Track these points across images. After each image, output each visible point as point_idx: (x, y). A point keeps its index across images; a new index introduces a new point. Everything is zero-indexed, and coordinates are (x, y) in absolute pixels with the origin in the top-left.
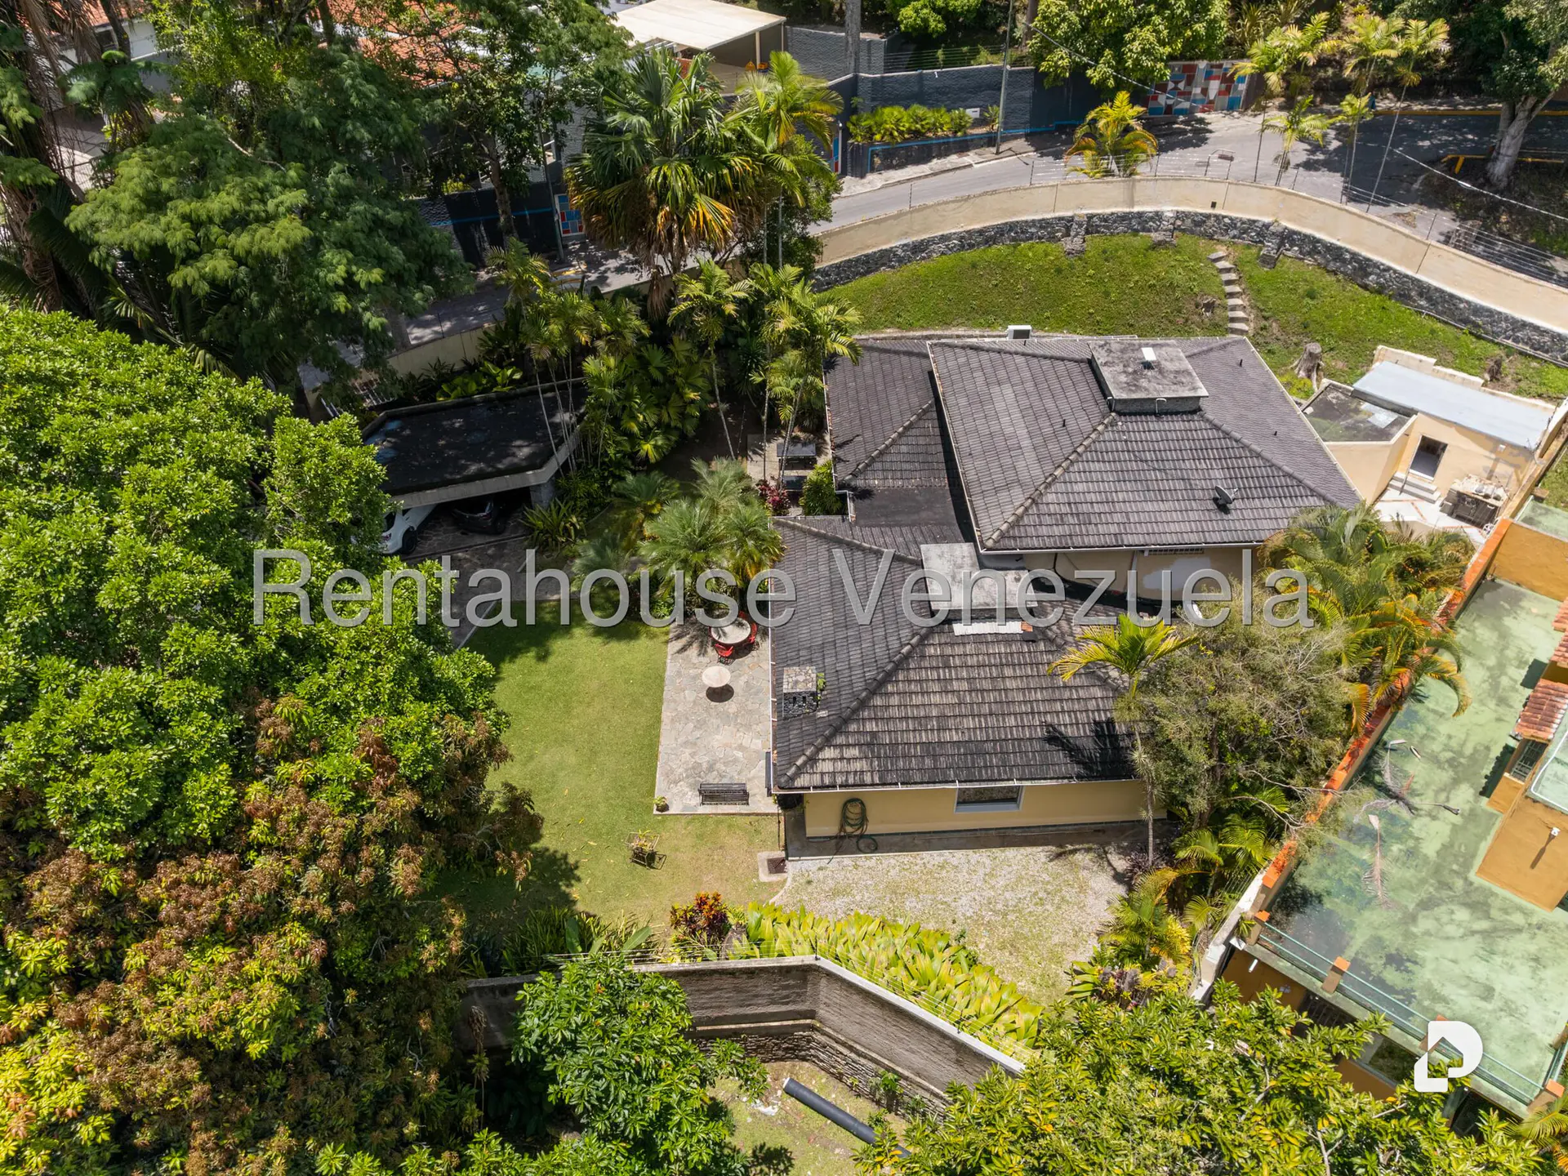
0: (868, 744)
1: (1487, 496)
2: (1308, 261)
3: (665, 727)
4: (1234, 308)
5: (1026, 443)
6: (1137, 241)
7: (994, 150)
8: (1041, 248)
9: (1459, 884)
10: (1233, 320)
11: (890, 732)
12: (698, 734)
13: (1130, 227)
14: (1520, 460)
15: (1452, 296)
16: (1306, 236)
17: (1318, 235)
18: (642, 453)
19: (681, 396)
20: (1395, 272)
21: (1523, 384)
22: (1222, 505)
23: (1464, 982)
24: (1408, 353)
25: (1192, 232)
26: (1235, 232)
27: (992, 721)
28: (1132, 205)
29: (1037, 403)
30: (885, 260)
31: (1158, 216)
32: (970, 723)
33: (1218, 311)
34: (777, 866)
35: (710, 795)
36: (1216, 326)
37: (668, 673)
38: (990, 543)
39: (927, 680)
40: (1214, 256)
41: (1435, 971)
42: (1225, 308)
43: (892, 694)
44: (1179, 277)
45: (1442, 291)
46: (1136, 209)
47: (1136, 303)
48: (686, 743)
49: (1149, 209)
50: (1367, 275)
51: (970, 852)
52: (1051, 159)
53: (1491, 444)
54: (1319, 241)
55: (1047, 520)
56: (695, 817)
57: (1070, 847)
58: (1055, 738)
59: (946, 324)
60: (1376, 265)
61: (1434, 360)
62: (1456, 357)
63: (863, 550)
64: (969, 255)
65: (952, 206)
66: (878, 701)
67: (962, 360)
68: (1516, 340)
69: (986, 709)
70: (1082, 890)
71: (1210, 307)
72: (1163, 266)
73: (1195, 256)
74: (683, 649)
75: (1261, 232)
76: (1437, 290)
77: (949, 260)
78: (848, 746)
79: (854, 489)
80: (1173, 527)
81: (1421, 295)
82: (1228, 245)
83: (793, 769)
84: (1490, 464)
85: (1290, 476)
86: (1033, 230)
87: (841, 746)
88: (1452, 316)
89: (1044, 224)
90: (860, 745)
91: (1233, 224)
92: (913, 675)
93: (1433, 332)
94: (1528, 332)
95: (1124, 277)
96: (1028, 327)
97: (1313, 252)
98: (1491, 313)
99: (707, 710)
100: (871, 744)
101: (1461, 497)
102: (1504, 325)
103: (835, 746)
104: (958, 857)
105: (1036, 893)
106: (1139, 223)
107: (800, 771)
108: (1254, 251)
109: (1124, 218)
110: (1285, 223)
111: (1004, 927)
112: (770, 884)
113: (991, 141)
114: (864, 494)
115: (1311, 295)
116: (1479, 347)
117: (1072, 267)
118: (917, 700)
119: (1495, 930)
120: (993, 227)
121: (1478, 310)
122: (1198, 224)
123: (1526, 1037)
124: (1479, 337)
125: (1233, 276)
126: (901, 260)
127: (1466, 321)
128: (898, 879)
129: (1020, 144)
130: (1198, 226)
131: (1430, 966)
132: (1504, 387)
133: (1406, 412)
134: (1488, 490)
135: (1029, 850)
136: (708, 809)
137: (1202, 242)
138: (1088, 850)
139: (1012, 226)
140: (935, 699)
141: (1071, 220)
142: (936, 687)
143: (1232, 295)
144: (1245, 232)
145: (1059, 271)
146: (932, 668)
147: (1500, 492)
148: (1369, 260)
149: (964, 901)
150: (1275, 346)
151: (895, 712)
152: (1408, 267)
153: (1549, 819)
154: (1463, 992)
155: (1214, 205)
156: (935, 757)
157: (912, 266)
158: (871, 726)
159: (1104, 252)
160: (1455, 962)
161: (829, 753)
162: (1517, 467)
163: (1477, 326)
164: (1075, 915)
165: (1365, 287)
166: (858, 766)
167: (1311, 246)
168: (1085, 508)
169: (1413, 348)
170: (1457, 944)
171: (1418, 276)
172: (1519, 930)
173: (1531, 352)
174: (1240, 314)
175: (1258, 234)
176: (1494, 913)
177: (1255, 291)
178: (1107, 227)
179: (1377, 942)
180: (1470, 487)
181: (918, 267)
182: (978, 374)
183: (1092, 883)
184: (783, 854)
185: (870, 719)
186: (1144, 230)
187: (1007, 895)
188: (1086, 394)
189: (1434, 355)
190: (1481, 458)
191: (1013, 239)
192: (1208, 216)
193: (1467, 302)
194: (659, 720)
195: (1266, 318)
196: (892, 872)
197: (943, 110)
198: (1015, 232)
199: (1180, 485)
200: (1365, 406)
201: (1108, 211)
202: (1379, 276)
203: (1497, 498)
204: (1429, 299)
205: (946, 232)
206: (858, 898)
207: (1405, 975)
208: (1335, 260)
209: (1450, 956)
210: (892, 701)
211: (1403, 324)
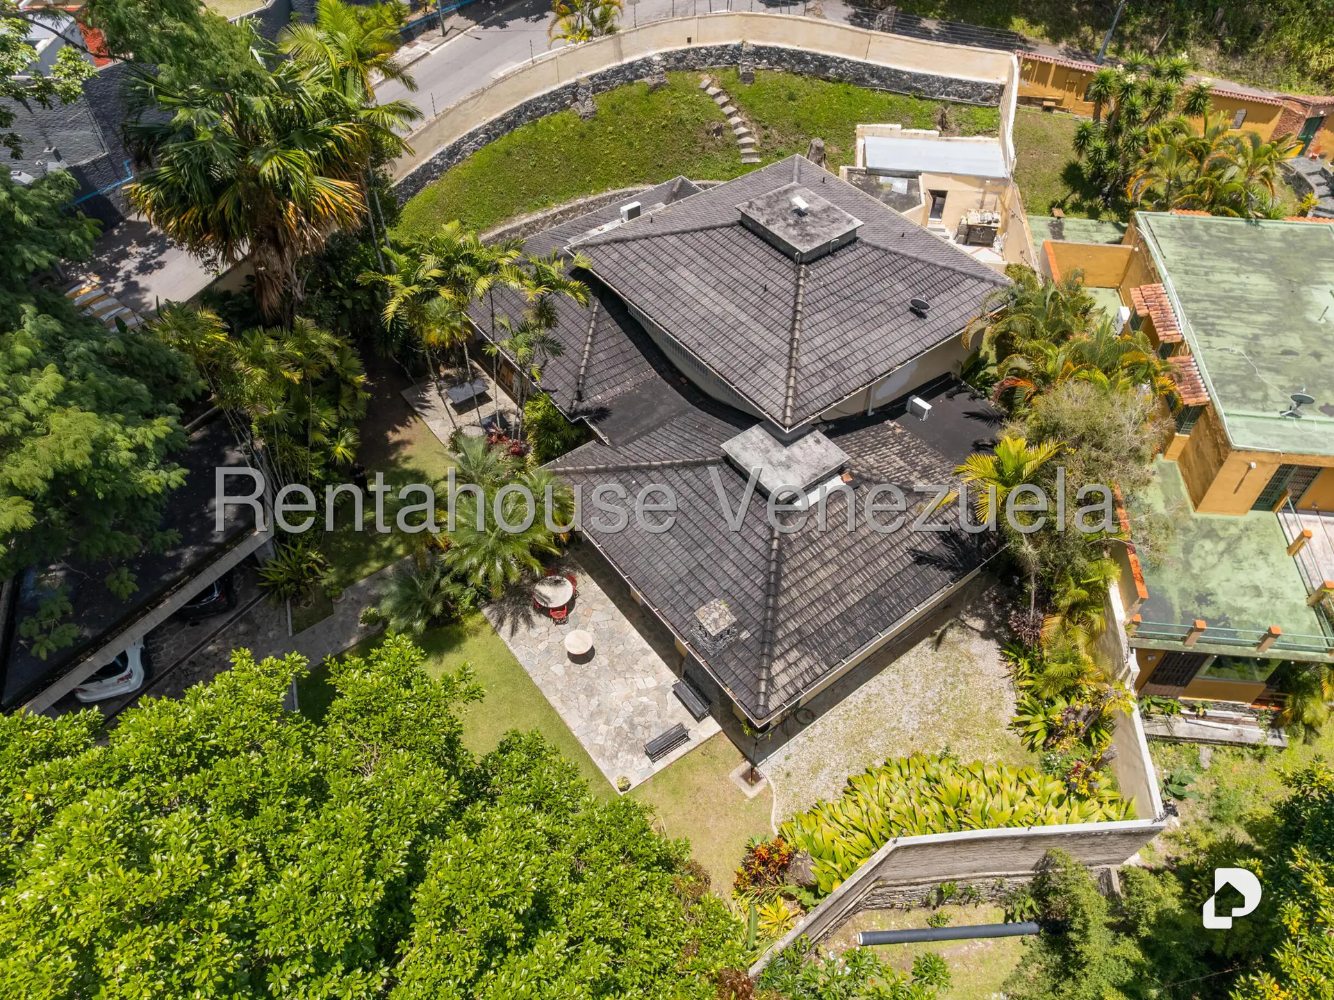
0: (800, 642)
1: (990, 222)
2: (777, 69)
3: (561, 710)
4: (736, 127)
5: (743, 317)
6: (635, 89)
7: (439, 32)
8: (557, 118)
9: (1191, 524)
10: (740, 136)
11: (808, 621)
12: (594, 702)
13: (625, 78)
14: (1001, 188)
15: (896, 71)
16: (771, 48)
17: (781, 46)
18: (339, 457)
19: (349, 384)
20: (849, 62)
21: (964, 127)
22: (918, 310)
23: (1242, 591)
24: (880, 125)
25: (677, 69)
26: (712, 59)
27: (871, 569)
28: (621, 58)
29: (722, 277)
30: (429, 173)
31: (647, 62)
32: (857, 581)
33: (725, 133)
34: (752, 777)
35: (656, 751)
36: (728, 145)
37: (520, 660)
38: (788, 421)
39: (806, 562)
40: (703, 85)
41: (1225, 593)
42: (730, 128)
43: (789, 588)
44: (685, 113)
45: (888, 69)
46: (626, 61)
47: (657, 146)
48: (592, 716)
49: (636, 57)
50: (827, 69)
51: (878, 676)
52: (495, 28)
53: (978, 182)
54: (783, 50)
55: (814, 380)
56: (655, 778)
57: (939, 632)
58: (921, 559)
59: (508, 216)
60: (833, 60)
61: (899, 126)
62: (913, 118)
63: (656, 468)
64: (497, 144)
65: (472, 102)
66: (783, 601)
67: (615, 256)
68: (948, 94)
69: (861, 563)
70: (971, 660)
71: (719, 131)
72: (665, 105)
73: (690, 90)
74: (514, 630)
75: (736, 53)
76: (884, 68)
77: (483, 156)
78: (787, 651)
79: (587, 412)
80: (899, 345)
81: (872, 75)
82: (710, 71)
83: (762, 697)
84: (980, 197)
85: (944, 268)
86: (545, 104)
87: (782, 655)
88: (899, 87)
89: (554, 96)
90: (795, 646)
91: (709, 51)
92: (794, 564)
93: (890, 103)
94: (954, 86)
95: (639, 125)
96: (636, 204)
97: (780, 60)
98: (926, 77)
99: (583, 674)
100: (802, 641)
101: (971, 228)
102: (937, 84)
103: (778, 658)
104: (872, 686)
105: (945, 682)
106: (630, 73)
107: (767, 696)
108: (732, 71)
109: (618, 71)
110: (751, 42)
111: (945, 721)
112: (759, 795)
113: (431, 23)
114: (601, 414)
115: (792, 97)
116: (925, 106)
117: (591, 128)
118: (810, 583)
119: (1229, 545)
120: (511, 112)
121: (917, 78)
122: (679, 60)
123: (1294, 608)
124: (921, 99)
125: (724, 99)
126: (441, 169)
127: (909, 88)
128: (848, 730)
129: (455, 20)
130: (680, 62)
131: (1220, 591)
132: (953, 133)
133: (912, 176)
134: (988, 217)
135: (915, 650)
136: (660, 765)
137: (688, 75)
138: (951, 626)
139: (526, 106)
140: (822, 574)
141: (576, 85)
142: (816, 565)
143: (730, 115)
144: (720, 57)
145: (582, 136)
146: (803, 550)
147: (996, 216)
148: (827, 57)
149: (905, 718)
150: (781, 149)
151: (802, 603)
152: (857, 55)
153: (1246, 458)
154: (1247, 598)
155: (689, 40)
156: (852, 623)
157: (453, 171)
158: (792, 626)
159: (613, 107)
160: (1228, 580)
161: (778, 666)
162: (999, 193)
163: (918, 90)
164: (983, 683)
165: (828, 79)
166: (804, 664)
167: (776, 56)
168: (833, 358)
169: (882, 120)
170: (1220, 567)
171: (867, 61)
172: (1240, 538)
173: (959, 100)
174: (743, 130)
175: (731, 57)
176: (1221, 533)
177: (746, 107)
178: (605, 84)
179: (1183, 592)
180: (974, 219)
181: (459, 170)
182: (642, 265)
183: (973, 651)
184: (748, 764)
185: (788, 619)
186: (637, 77)
187: (929, 694)
188: (761, 254)
189: (896, 122)
190: (972, 194)
191: (531, 118)
192: (687, 51)
193: (909, 73)
194: (551, 709)
195: (765, 128)
196: (840, 727)
197: (380, 5)
198: (530, 111)
199: (882, 308)
200: (882, 179)
201: (604, 68)
202: (837, 68)
203: (996, 222)
204: (879, 78)
205: (472, 130)
206: (833, 764)
207: (1213, 607)
208: (798, 63)
209: (1223, 578)
210: (792, 596)
211: (867, 103)
